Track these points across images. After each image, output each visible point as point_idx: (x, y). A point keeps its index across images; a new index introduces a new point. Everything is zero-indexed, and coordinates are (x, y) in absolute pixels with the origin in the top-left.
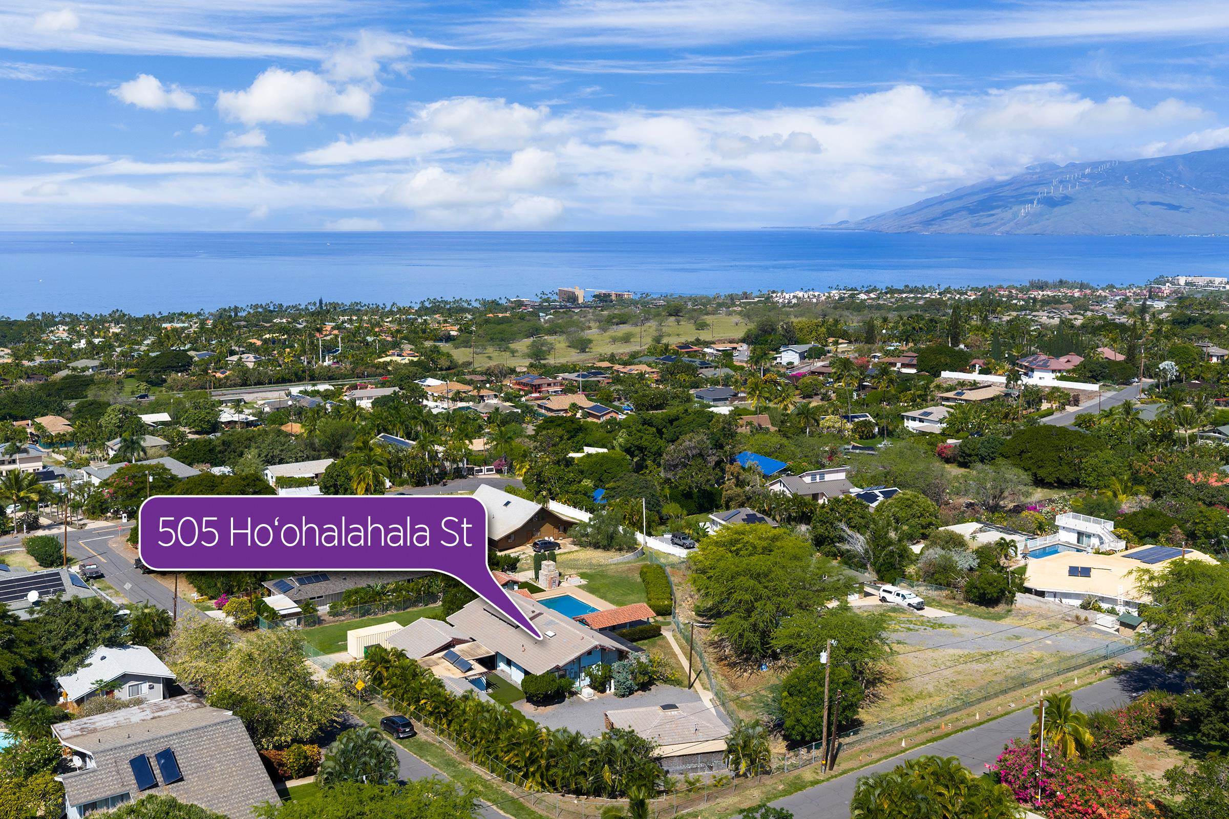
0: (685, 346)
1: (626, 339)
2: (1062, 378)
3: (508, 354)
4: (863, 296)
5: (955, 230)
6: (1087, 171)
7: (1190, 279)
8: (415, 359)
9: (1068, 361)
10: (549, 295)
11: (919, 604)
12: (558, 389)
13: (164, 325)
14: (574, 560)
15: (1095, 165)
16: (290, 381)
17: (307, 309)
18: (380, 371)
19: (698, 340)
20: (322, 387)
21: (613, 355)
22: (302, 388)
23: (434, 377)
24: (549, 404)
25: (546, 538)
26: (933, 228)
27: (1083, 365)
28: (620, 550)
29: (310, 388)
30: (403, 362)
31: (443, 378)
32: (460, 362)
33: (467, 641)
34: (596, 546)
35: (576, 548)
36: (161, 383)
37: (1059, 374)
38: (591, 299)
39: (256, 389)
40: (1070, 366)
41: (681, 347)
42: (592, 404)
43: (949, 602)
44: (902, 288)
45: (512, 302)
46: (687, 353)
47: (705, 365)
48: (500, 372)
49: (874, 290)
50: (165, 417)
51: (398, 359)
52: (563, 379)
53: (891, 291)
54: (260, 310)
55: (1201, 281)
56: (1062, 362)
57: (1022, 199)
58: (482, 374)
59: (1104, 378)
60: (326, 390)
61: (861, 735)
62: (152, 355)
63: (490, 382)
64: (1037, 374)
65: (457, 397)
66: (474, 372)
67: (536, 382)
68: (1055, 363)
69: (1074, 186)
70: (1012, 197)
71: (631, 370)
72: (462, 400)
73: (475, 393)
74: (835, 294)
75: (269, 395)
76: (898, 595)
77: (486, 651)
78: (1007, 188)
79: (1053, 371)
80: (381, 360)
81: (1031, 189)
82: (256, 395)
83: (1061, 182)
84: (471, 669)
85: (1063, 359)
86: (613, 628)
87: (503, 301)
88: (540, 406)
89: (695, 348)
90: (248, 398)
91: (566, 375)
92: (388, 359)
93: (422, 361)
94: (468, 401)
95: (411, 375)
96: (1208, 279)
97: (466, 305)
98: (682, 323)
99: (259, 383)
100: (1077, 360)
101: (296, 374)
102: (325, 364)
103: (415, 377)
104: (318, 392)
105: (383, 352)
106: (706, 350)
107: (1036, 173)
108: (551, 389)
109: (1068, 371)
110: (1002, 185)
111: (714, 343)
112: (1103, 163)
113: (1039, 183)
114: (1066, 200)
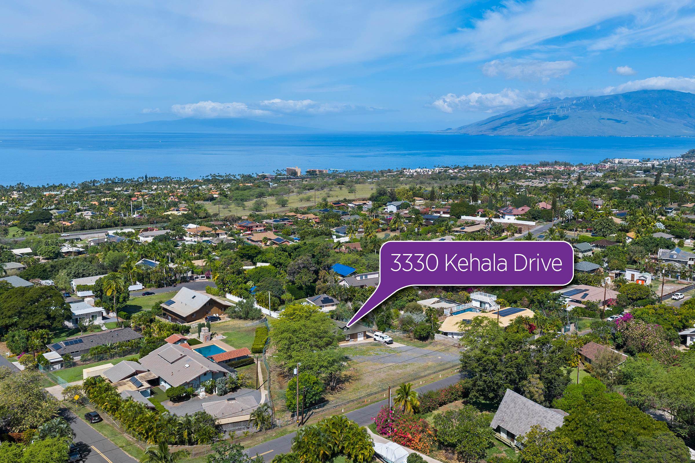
0: (338, 203)
1: (308, 200)
2: (518, 219)
3: (241, 208)
4: (451, 171)
5: (507, 134)
6: (574, 102)
7: (621, 160)
8: (186, 213)
9: (523, 210)
10: (281, 172)
11: (390, 341)
12: (262, 228)
13: (45, 193)
14: (227, 326)
15: (578, 99)
16: (110, 226)
17: (138, 181)
18: (165, 220)
19: (345, 199)
20: (126, 230)
21: (297, 209)
22: (115, 231)
23: (193, 223)
24: (253, 238)
25: (214, 315)
26: (496, 133)
27: (530, 212)
28: (253, 319)
29: (119, 231)
30: (178, 214)
31: (199, 224)
32: (212, 214)
33: (145, 372)
34: (240, 318)
35: (229, 319)
36: (33, 229)
37: (517, 217)
38: (305, 174)
39: (90, 231)
40: (523, 212)
41: (335, 204)
42: (276, 237)
43: (406, 339)
44: (472, 166)
45: (259, 176)
46: (338, 207)
47: (345, 214)
48: (233, 219)
49: (458, 167)
50: (28, 250)
51: (176, 213)
52: (266, 223)
53: (466, 168)
54: (110, 182)
55: (625, 161)
56: (519, 211)
57: (542, 116)
58: (222, 221)
59: (539, 218)
60: (129, 232)
61: (325, 407)
62: (29, 212)
63: (226, 225)
64: (507, 217)
65: (203, 235)
66: (217, 220)
67: (250, 225)
68: (515, 211)
69: (568, 110)
70: (537, 115)
71: (304, 217)
72: (206, 236)
73: (213, 232)
74: (437, 170)
75: (96, 235)
76: (381, 337)
77: (154, 375)
78: (534, 111)
79: (514, 215)
80: (166, 213)
81: (546, 111)
82: (87, 235)
83: (561, 107)
84: (142, 386)
85: (520, 209)
86: (226, 361)
87: (255, 176)
88: (248, 239)
89: (343, 204)
90: (82, 237)
91: (268, 221)
92: (169, 213)
93: (190, 214)
94: (209, 237)
95: (180, 222)
96: (629, 160)
97: (233, 178)
98: (343, 189)
99: (92, 228)
100: (527, 209)
101: (114, 223)
102: (134, 216)
103: (182, 223)
104: (124, 233)
105: (168, 209)
106: (349, 205)
107: (549, 103)
108: (258, 229)
109: (521, 215)
110: (531, 109)
111: (354, 200)
112: (583, 97)
113: (550, 109)
114: (565, 117)
